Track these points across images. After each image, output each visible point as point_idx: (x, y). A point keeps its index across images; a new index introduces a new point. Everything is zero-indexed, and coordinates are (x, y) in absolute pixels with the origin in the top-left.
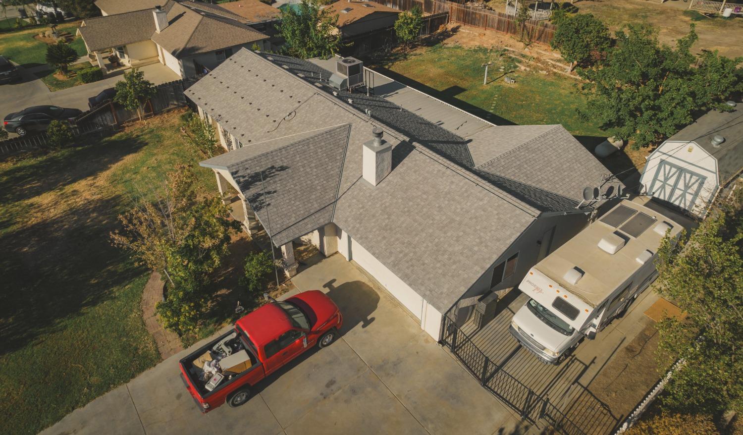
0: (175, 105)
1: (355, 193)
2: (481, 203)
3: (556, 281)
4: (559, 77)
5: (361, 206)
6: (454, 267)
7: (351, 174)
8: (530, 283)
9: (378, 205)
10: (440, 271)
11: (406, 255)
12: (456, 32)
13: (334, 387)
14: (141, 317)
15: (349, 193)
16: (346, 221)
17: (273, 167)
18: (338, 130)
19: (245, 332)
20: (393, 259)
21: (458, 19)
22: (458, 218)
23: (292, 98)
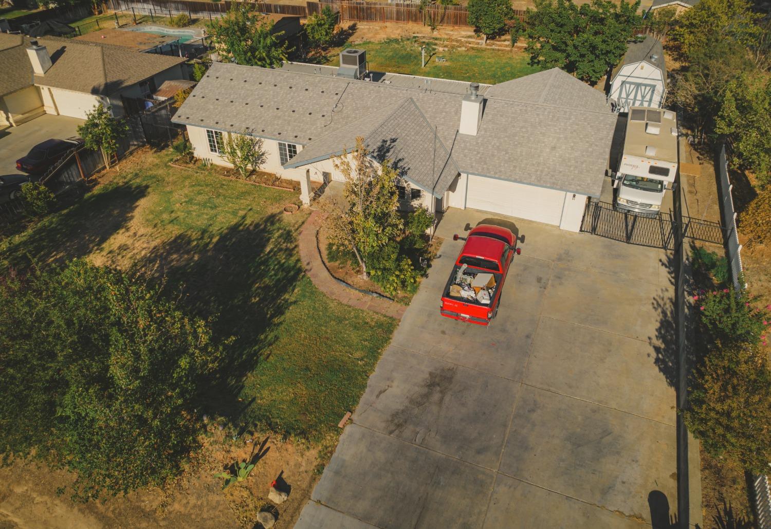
0: (135, 145)
1: (462, 146)
2: (571, 121)
3: (644, 157)
5: (475, 152)
6: (584, 166)
7: (446, 134)
8: (627, 165)
9: (490, 148)
10: (576, 172)
11: (542, 171)
12: (355, 30)
13: (543, 281)
15: (456, 147)
16: (472, 167)
18: (406, 104)
19: (477, 257)
20: (534, 177)
21: (351, 17)
22: (562, 136)
23: (325, 93)
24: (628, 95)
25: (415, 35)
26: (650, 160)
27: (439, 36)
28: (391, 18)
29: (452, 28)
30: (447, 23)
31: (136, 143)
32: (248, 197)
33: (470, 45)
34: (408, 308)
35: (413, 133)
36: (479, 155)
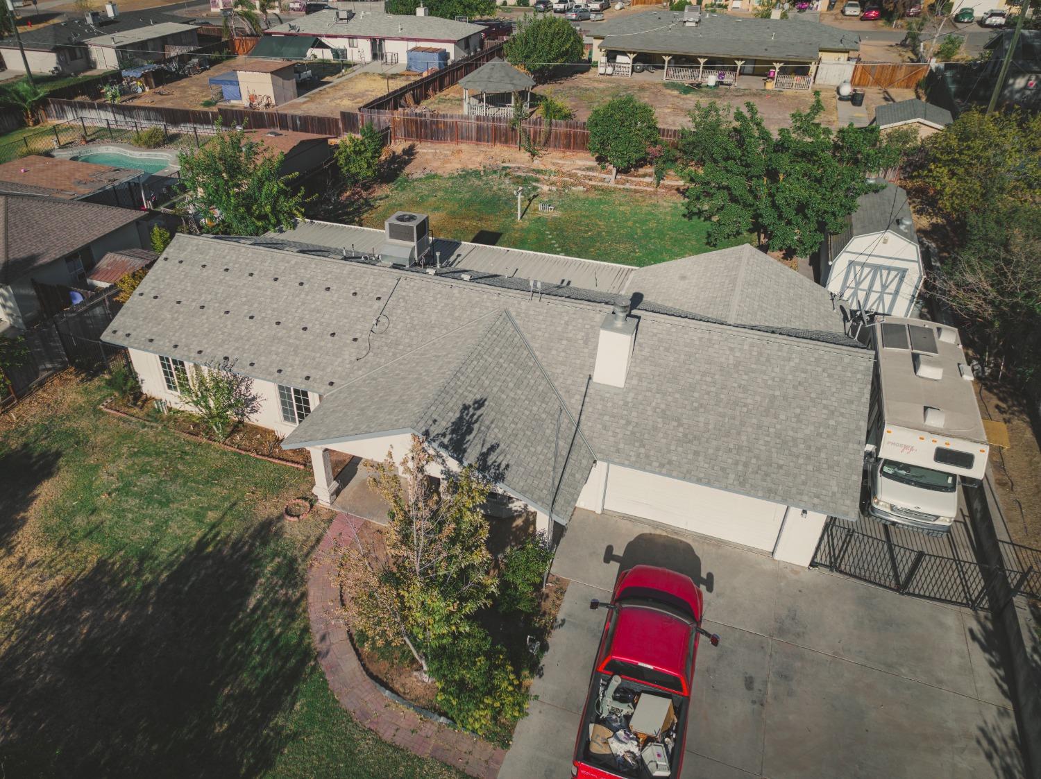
1: (599, 407)
2: (792, 364)
3: (924, 430)
4: (604, 191)
5: (623, 422)
6: (823, 455)
7: (569, 382)
8: (893, 444)
9: (650, 413)
10: (810, 468)
11: (746, 465)
12: (413, 154)
13: (757, 685)
14: (379, 740)
15: (588, 409)
16: (618, 451)
17: (466, 408)
18: (498, 323)
19: (640, 664)
20: (732, 476)
21: (408, 135)
22: (777, 393)
23: (359, 296)
24: (858, 283)
25: (505, 165)
26: (936, 437)
27: (542, 167)
28: (469, 138)
29: (562, 155)
30: (555, 146)
31: (49, 366)
32: (224, 481)
33: (591, 183)
34: (510, 754)
35: (511, 385)
36: (630, 428)
